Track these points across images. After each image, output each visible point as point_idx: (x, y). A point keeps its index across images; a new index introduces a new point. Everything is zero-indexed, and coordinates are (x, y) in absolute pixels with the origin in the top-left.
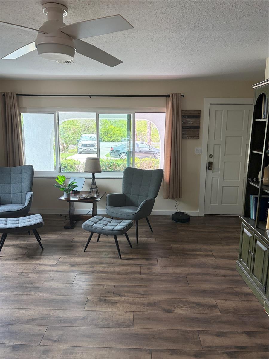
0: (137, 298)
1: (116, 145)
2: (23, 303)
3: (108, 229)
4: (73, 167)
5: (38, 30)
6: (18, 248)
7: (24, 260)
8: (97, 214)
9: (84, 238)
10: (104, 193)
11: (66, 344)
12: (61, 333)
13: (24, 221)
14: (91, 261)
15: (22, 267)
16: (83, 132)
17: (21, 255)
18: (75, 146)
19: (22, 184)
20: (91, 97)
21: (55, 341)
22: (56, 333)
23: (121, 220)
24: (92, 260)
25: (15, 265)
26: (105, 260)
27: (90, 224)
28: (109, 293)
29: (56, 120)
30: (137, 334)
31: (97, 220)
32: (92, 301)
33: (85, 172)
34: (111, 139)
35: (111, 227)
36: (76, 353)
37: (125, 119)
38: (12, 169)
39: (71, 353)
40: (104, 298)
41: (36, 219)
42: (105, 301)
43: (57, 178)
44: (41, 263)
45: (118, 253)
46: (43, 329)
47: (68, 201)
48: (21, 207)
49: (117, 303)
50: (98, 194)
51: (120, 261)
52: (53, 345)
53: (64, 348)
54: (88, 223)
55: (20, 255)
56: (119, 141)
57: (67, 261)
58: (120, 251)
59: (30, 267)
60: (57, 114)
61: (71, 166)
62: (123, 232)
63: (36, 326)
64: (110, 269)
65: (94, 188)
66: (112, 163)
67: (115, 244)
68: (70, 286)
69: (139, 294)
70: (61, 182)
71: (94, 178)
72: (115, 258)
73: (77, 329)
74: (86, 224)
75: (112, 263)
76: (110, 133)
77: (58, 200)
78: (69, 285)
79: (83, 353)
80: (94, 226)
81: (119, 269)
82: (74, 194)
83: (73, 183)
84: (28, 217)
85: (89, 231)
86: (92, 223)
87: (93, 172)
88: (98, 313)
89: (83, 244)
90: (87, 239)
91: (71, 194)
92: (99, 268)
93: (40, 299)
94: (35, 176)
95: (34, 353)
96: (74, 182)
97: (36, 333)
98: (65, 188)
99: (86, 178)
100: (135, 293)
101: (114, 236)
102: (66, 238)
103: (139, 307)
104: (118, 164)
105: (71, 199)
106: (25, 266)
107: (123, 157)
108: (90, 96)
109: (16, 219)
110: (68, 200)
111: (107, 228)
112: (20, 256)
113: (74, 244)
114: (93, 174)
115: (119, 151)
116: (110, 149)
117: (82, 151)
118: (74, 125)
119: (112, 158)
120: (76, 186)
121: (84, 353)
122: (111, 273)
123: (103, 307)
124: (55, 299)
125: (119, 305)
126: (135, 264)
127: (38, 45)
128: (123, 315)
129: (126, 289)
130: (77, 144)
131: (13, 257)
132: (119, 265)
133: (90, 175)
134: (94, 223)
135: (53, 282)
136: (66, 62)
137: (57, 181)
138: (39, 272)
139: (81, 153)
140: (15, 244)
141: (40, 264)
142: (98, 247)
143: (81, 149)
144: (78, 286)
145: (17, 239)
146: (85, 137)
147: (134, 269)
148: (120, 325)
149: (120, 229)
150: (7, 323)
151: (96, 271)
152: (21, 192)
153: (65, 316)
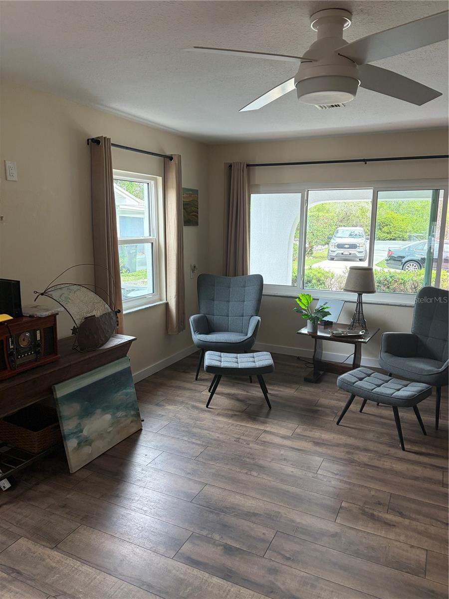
0: (435, 528)
1: (397, 247)
2: (241, 485)
3: (382, 393)
4: (321, 282)
5: (301, 57)
6: (235, 400)
7: (243, 420)
8: (361, 365)
9: (338, 402)
10: (377, 330)
11: (305, 569)
12: (296, 547)
13: (245, 360)
14: (348, 442)
15: (240, 430)
16: (340, 224)
17: (239, 411)
18: (323, 248)
19: (245, 303)
20: (367, 162)
21: (288, 559)
22: (290, 547)
23: (409, 382)
24: (351, 441)
25: (230, 425)
26: (371, 446)
27: (350, 380)
28: (379, 504)
29: (304, 202)
30: (433, 591)
31: (363, 375)
32: (348, 510)
33: (346, 290)
34: (388, 235)
35: (389, 391)
36: (322, 589)
37: (429, 199)
38: (233, 279)
39: (313, 586)
40: (371, 511)
41: (263, 359)
42: (372, 517)
43: (299, 298)
44: (268, 429)
45: (398, 438)
46: (269, 534)
47: (313, 337)
48: (242, 337)
49: (394, 526)
50: (366, 330)
51: (401, 454)
52: (285, 564)
53: (302, 574)
54: (346, 378)
55: (237, 411)
56: (403, 240)
57: (307, 435)
58: (403, 436)
59: (250, 432)
60: (306, 193)
61: (319, 281)
62: (411, 402)
63: (259, 526)
64: (382, 462)
65: (359, 318)
66: (391, 277)
67: (394, 423)
68: (313, 477)
69: (439, 521)
70: (303, 304)
71: (360, 303)
72: (392, 446)
73: (324, 549)
74: (344, 379)
75: (385, 453)
76: (387, 225)
77: (298, 333)
78: (311, 475)
79: (332, 592)
80: (356, 385)
81: (399, 467)
82: (323, 327)
83: (323, 308)
84: (251, 354)
85: (348, 392)
86: (353, 380)
87: (359, 292)
88: (360, 534)
89: (335, 411)
90: (344, 404)
91: (318, 326)
92: (363, 457)
93: (266, 486)
94: (264, 292)
95: (256, 567)
96: (325, 306)
97: (259, 536)
98: (311, 314)
99: (345, 302)
100: (432, 518)
101: (393, 407)
102: (308, 397)
103: (439, 544)
104: (402, 279)
105: (319, 334)
106: (244, 429)
107: (411, 268)
108: (365, 161)
109: (235, 355)
110: (313, 335)
111: (380, 391)
112: (237, 413)
113: (320, 409)
114: (360, 295)
115: (404, 257)
116: (387, 253)
117: (336, 256)
118: (325, 211)
119: (392, 270)
120: (328, 314)
121: (334, 593)
122: (385, 471)
123: (369, 525)
124: (288, 491)
125: (398, 530)
126: (431, 465)
127: (299, 83)
128: (407, 551)
129: (413, 506)
130: (328, 244)
131: (228, 413)
132: (401, 459)
133: (354, 297)
134: (357, 379)
135: (284, 463)
136: (333, 106)
137: (299, 302)
138: (264, 443)
139: (332, 259)
140: (230, 392)
141: (265, 431)
142: (362, 421)
143: (334, 251)
144: (325, 480)
145: (233, 385)
146: (343, 232)
147: (428, 473)
148: (399, 565)
149: (405, 397)
150: (218, 509)
151: (357, 461)
152: (243, 316)
153: (304, 522)
